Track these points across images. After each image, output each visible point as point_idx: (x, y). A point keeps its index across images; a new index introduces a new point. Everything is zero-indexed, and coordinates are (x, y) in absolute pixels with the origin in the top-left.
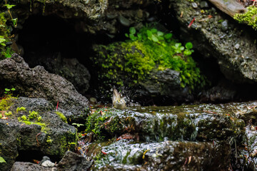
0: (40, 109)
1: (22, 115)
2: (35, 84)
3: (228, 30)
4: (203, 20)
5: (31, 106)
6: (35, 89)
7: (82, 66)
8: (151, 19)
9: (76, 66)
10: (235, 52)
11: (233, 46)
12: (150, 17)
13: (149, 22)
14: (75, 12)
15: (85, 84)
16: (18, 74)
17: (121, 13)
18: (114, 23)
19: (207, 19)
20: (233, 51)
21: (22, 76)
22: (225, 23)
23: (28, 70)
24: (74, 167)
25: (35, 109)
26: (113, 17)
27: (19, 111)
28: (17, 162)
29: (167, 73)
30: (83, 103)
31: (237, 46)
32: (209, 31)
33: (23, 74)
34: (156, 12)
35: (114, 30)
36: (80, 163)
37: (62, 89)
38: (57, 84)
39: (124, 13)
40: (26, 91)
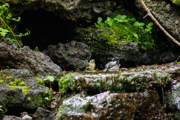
0: (23, 77)
1: (9, 82)
2: (22, 60)
3: (171, 11)
4: (153, 5)
5: (16, 75)
6: (21, 63)
10: (176, 26)
11: (174, 22)
13: (117, 9)
16: (9, 53)
17: (94, 5)
18: (89, 12)
19: (155, 5)
20: (174, 25)
21: (12, 54)
22: (168, 7)
23: (16, 49)
25: (19, 77)
26: (88, 8)
27: (8, 79)
28: (6, 116)
29: (128, 45)
30: (56, 70)
31: (177, 22)
32: (157, 13)
33: (13, 52)
35: (90, 17)
36: (48, 116)
37: (42, 61)
38: (38, 58)
39: (96, 5)
40: (16, 64)
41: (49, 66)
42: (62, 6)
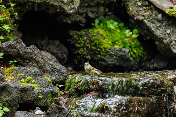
0: (34, 75)
1: (21, 79)
2: (30, 58)
3: (162, 20)
4: (145, 14)
5: (27, 73)
6: (30, 61)
7: (62, 45)
8: (110, 13)
9: (58, 45)
10: (167, 36)
11: (165, 31)
12: (108, 12)
13: (108, 15)
14: (57, 9)
15: (65, 58)
16: (19, 51)
17: (89, 9)
18: (84, 16)
19: (147, 13)
20: (166, 35)
21: (21, 52)
22: (160, 16)
23: (25, 48)
24: (57, 115)
25: (30, 75)
26: (83, 12)
27: (19, 76)
28: (18, 111)
29: (120, 50)
30: (63, 71)
31: (168, 31)
32: (149, 21)
33: (22, 51)
34: (112, 9)
35: (84, 21)
36: (61, 111)
37: (49, 61)
38: (45, 58)
39: (91, 9)
40: (24, 62)
41: (56, 66)
42: (63, 9)
